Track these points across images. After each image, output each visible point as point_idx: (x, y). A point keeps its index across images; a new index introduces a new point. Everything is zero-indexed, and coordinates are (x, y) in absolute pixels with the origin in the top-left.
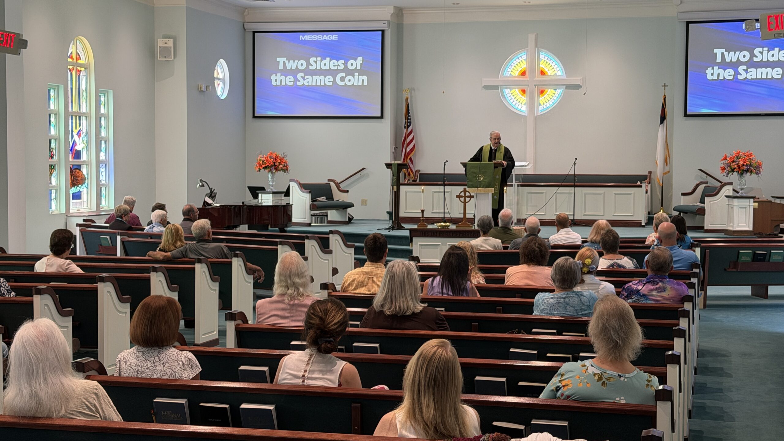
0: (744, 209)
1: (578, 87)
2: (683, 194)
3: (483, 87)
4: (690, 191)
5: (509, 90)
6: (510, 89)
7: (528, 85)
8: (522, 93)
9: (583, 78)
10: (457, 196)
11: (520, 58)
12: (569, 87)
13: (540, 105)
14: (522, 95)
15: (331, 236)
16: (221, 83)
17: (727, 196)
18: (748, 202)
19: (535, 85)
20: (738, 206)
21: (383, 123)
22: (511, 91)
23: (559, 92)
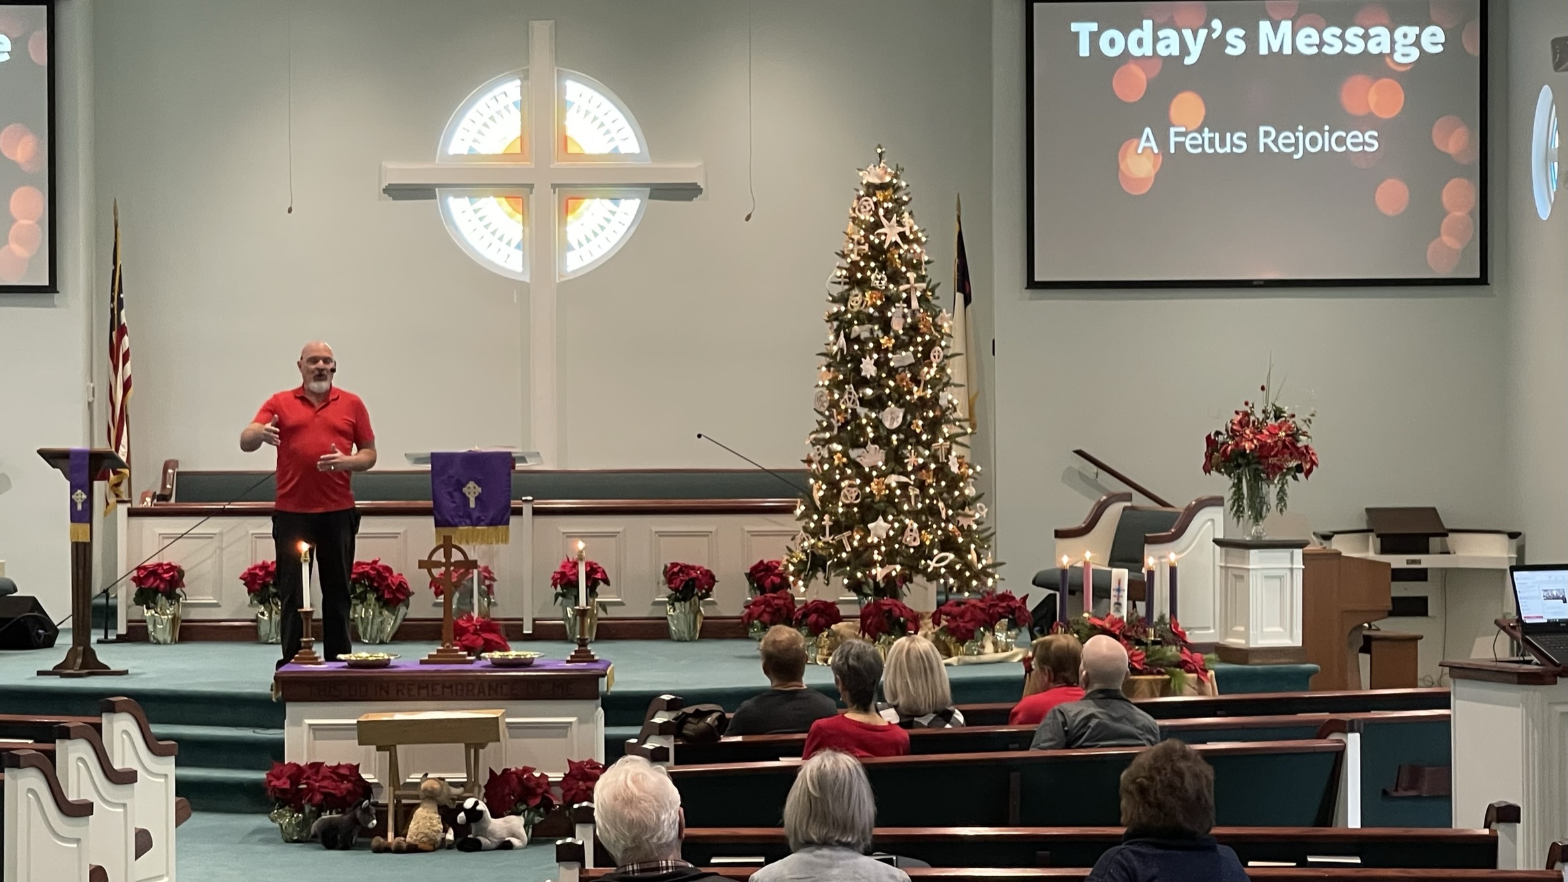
0: (1278, 581)
1: (689, 191)
2: (1060, 534)
3: (384, 190)
4: (1079, 523)
5: (467, 198)
6: (470, 197)
7: (531, 186)
8: (510, 209)
9: (705, 165)
10: (422, 564)
11: (501, 98)
12: (662, 192)
13: (571, 248)
14: (510, 216)
15: (105, 719)
17: (1216, 541)
18: (1289, 560)
19: (552, 185)
20: (1259, 573)
21: (54, 306)
22: (472, 204)
23: (630, 207)
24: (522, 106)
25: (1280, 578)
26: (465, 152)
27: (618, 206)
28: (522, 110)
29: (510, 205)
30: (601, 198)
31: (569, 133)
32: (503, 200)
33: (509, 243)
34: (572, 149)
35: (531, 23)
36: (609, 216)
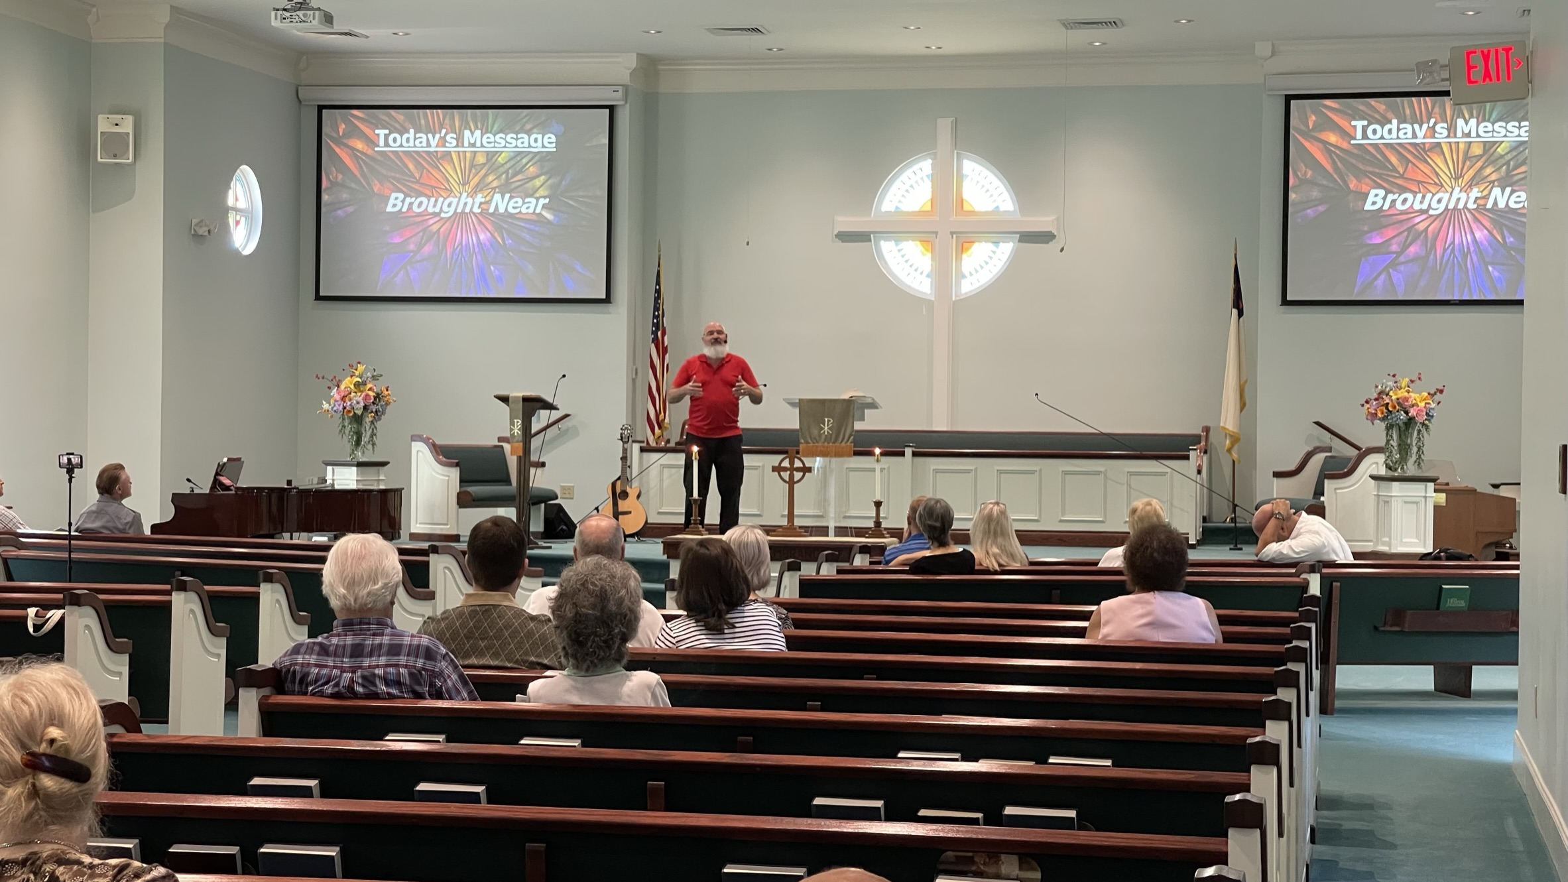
0: (1415, 506)
1: (1046, 237)
2: (1277, 475)
3: (836, 235)
4: (1292, 467)
5: (893, 242)
6: (895, 241)
7: (936, 233)
8: (923, 250)
9: (1058, 219)
10: (774, 469)
11: (918, 172)
12: (1028, 237)
13: (964, 277)
14: (924, 255)
16: (243, 219)
17: (1373, 477)
18: (1424, 491)
19: (951, 232)
20: (1400, 499)
21: (610, 313)
22: (897, 245)
23: (1006, 249)
24: (933, 177)
25: (1417, 503)
26: (893, 210)
27: (997, 247)
28: (932, 181)
29: (923, 247)
30: (986, 242)
31: (965, 196)
32: (918, 243)
33: (921, 273)
34: (966, 207)
35: (939, 121)
36: (992, 255)
